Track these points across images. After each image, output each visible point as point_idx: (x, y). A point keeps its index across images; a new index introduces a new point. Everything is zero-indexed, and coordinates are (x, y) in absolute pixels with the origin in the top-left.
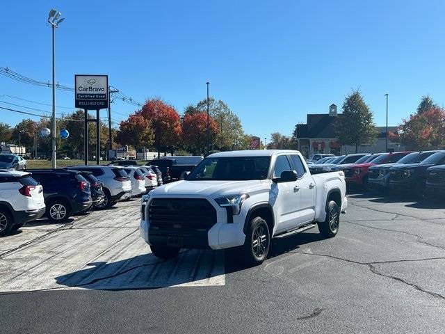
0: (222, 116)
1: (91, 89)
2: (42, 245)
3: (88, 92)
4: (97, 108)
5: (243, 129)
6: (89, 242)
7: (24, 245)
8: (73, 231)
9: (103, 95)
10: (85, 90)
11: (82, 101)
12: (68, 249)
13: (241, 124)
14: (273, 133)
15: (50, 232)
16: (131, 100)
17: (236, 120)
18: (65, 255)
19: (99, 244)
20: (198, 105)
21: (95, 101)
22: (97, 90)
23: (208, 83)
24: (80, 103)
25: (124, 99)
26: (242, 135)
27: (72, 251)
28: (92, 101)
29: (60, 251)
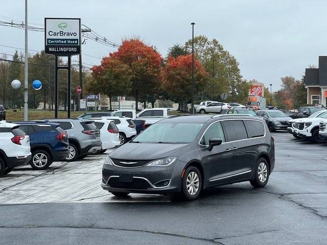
0: (215, 57)
1: (61, 33)
2: (34, 183)
3: (59, 37)
4: (69, 54)
5: (241, 74)
6: (71, 182)
7: (20, 183)
8: (55, 176)
9: (75, 40)
10: (55, 34)
11: (52, 47)
12: (57, 185)
13: (239, 67)
14: (284, 77)
15: (36, 176)
16: (105, 40)
17: (233, 62)
18: (56, 188)
19: (80, 182)
20: (187, 44)
21: (66, 47)
22: (68, 34)
23: (193, 24)
24: (50, 49)
25: (97, 39)
26: (239, 81)
27: (60, 186)
28: (63, 47)
29: (51, 186)
